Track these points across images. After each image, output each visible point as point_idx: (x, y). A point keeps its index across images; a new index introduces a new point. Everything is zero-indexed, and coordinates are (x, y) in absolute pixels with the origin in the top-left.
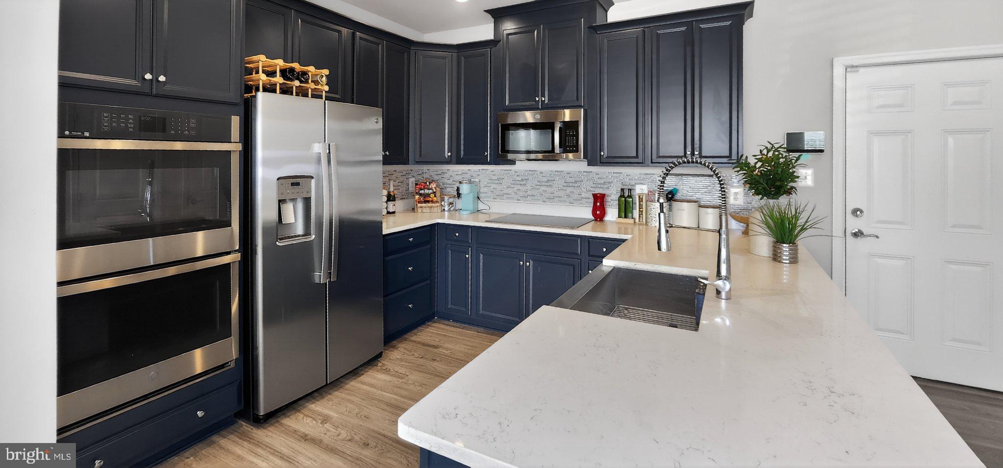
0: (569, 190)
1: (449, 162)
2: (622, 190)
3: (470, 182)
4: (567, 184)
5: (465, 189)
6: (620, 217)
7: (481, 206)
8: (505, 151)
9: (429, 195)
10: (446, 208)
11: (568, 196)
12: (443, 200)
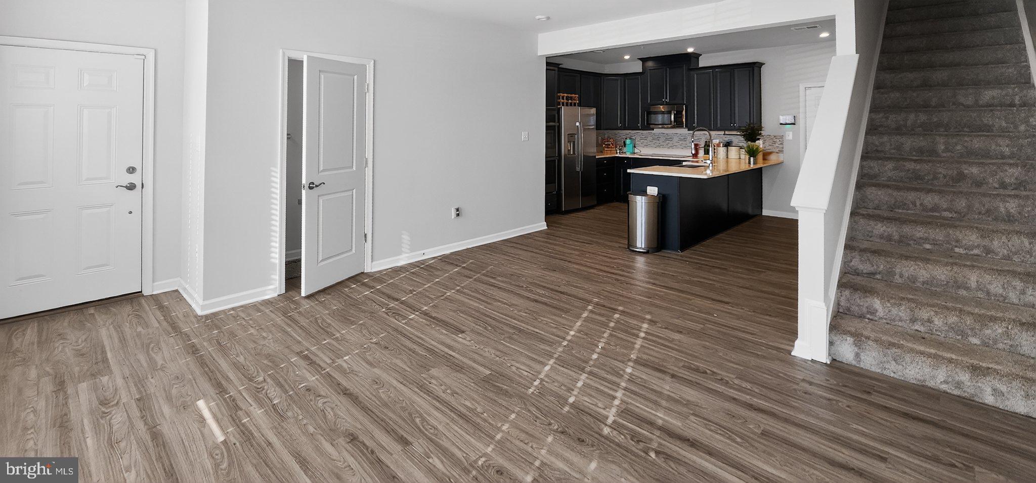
0: (681, 142)
1: (620, 129)
2: (706, 142)
3: (630, 139)
4: (681, 140)
5: (628, 142)
6: (705, 154)
7: (636, 151)
8: (649, 124)
9: (609, 145)
10: (618, 152)
11: (681, 145)
12: (616, 147)
